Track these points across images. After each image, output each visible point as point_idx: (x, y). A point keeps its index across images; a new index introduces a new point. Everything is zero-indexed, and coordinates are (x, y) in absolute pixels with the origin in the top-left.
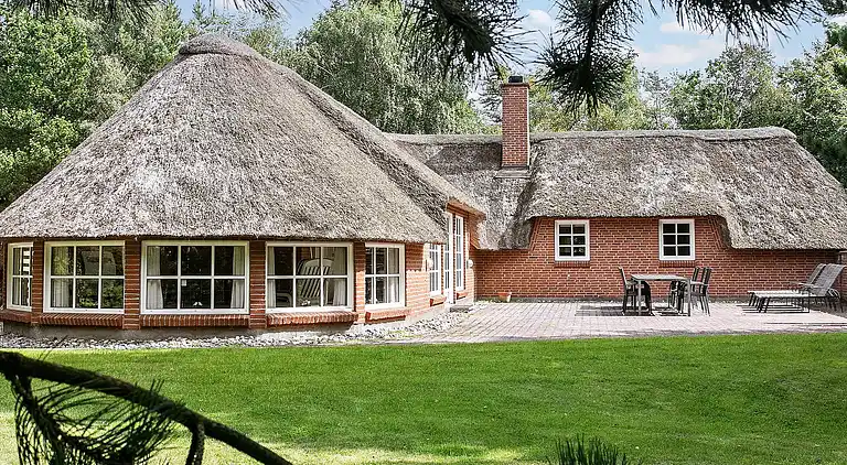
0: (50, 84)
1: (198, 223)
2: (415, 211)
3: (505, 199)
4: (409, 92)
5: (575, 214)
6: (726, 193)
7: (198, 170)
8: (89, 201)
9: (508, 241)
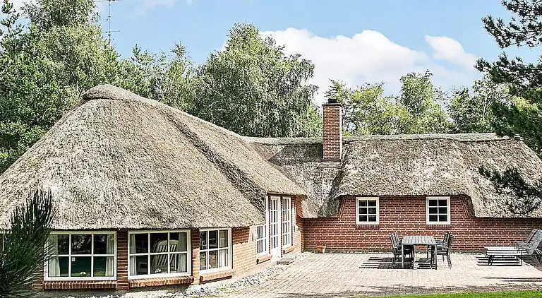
0: (32, 104)
1: (80, 219)
2: (243, 202)
3: (324, 182)
4: (271, 105)
5: (369, 193)
6: (473, 178)
7: (86, 183)
8: (12, 204)
9: (324, 212)
